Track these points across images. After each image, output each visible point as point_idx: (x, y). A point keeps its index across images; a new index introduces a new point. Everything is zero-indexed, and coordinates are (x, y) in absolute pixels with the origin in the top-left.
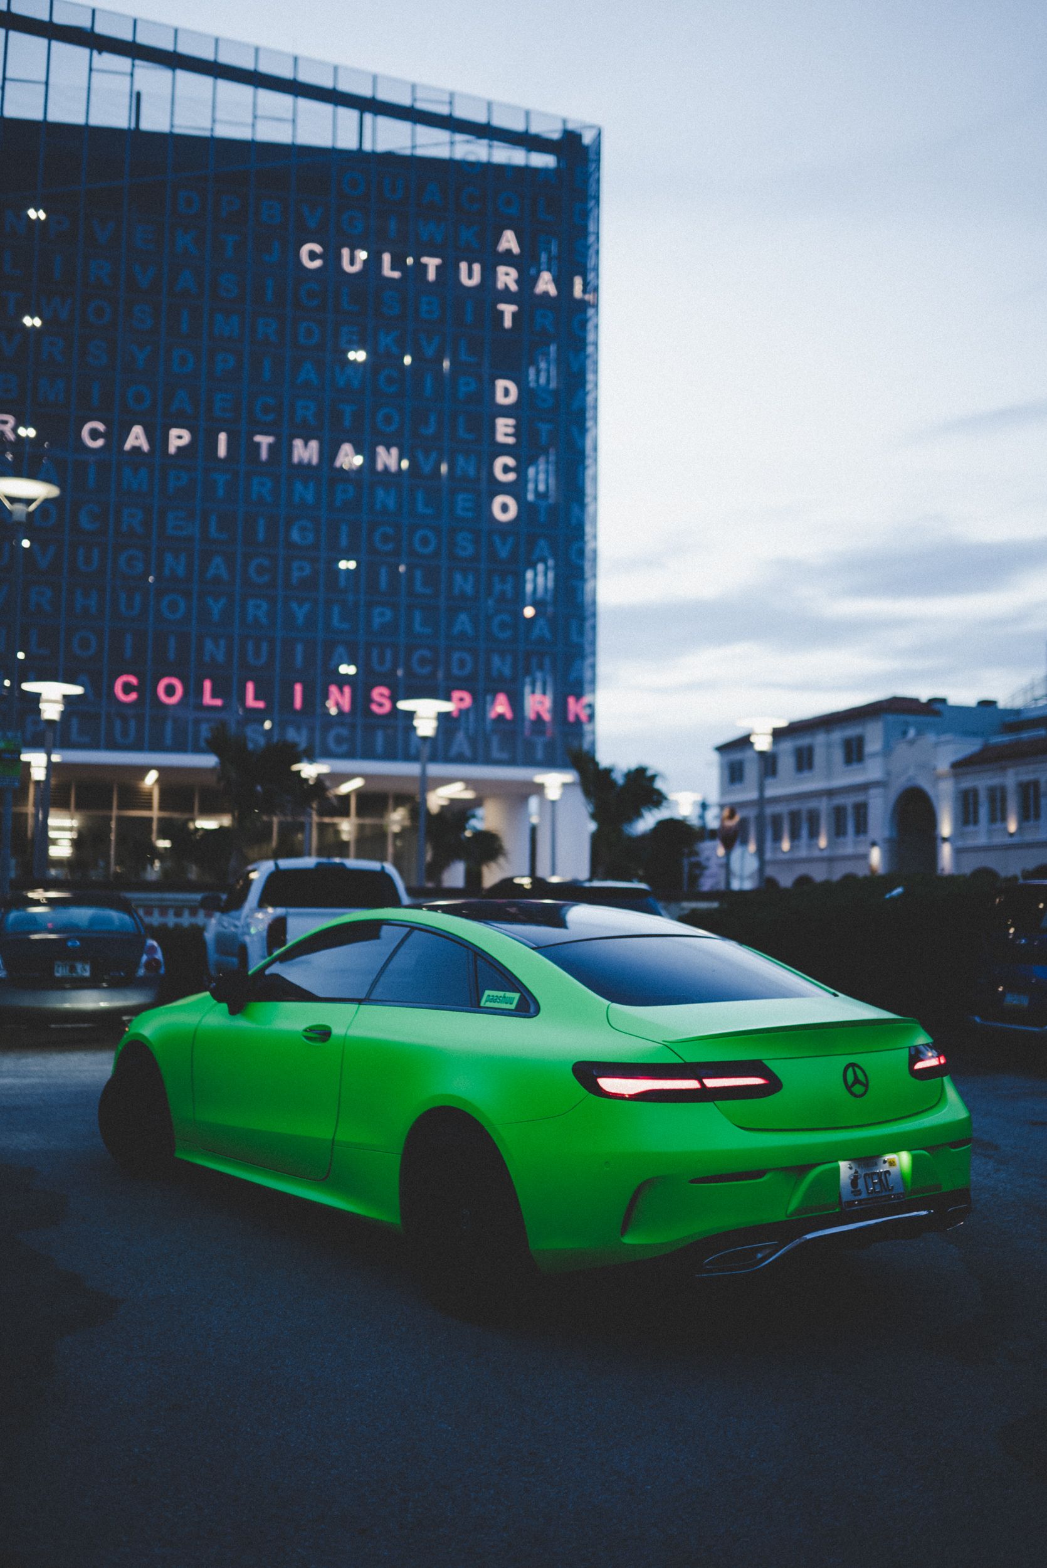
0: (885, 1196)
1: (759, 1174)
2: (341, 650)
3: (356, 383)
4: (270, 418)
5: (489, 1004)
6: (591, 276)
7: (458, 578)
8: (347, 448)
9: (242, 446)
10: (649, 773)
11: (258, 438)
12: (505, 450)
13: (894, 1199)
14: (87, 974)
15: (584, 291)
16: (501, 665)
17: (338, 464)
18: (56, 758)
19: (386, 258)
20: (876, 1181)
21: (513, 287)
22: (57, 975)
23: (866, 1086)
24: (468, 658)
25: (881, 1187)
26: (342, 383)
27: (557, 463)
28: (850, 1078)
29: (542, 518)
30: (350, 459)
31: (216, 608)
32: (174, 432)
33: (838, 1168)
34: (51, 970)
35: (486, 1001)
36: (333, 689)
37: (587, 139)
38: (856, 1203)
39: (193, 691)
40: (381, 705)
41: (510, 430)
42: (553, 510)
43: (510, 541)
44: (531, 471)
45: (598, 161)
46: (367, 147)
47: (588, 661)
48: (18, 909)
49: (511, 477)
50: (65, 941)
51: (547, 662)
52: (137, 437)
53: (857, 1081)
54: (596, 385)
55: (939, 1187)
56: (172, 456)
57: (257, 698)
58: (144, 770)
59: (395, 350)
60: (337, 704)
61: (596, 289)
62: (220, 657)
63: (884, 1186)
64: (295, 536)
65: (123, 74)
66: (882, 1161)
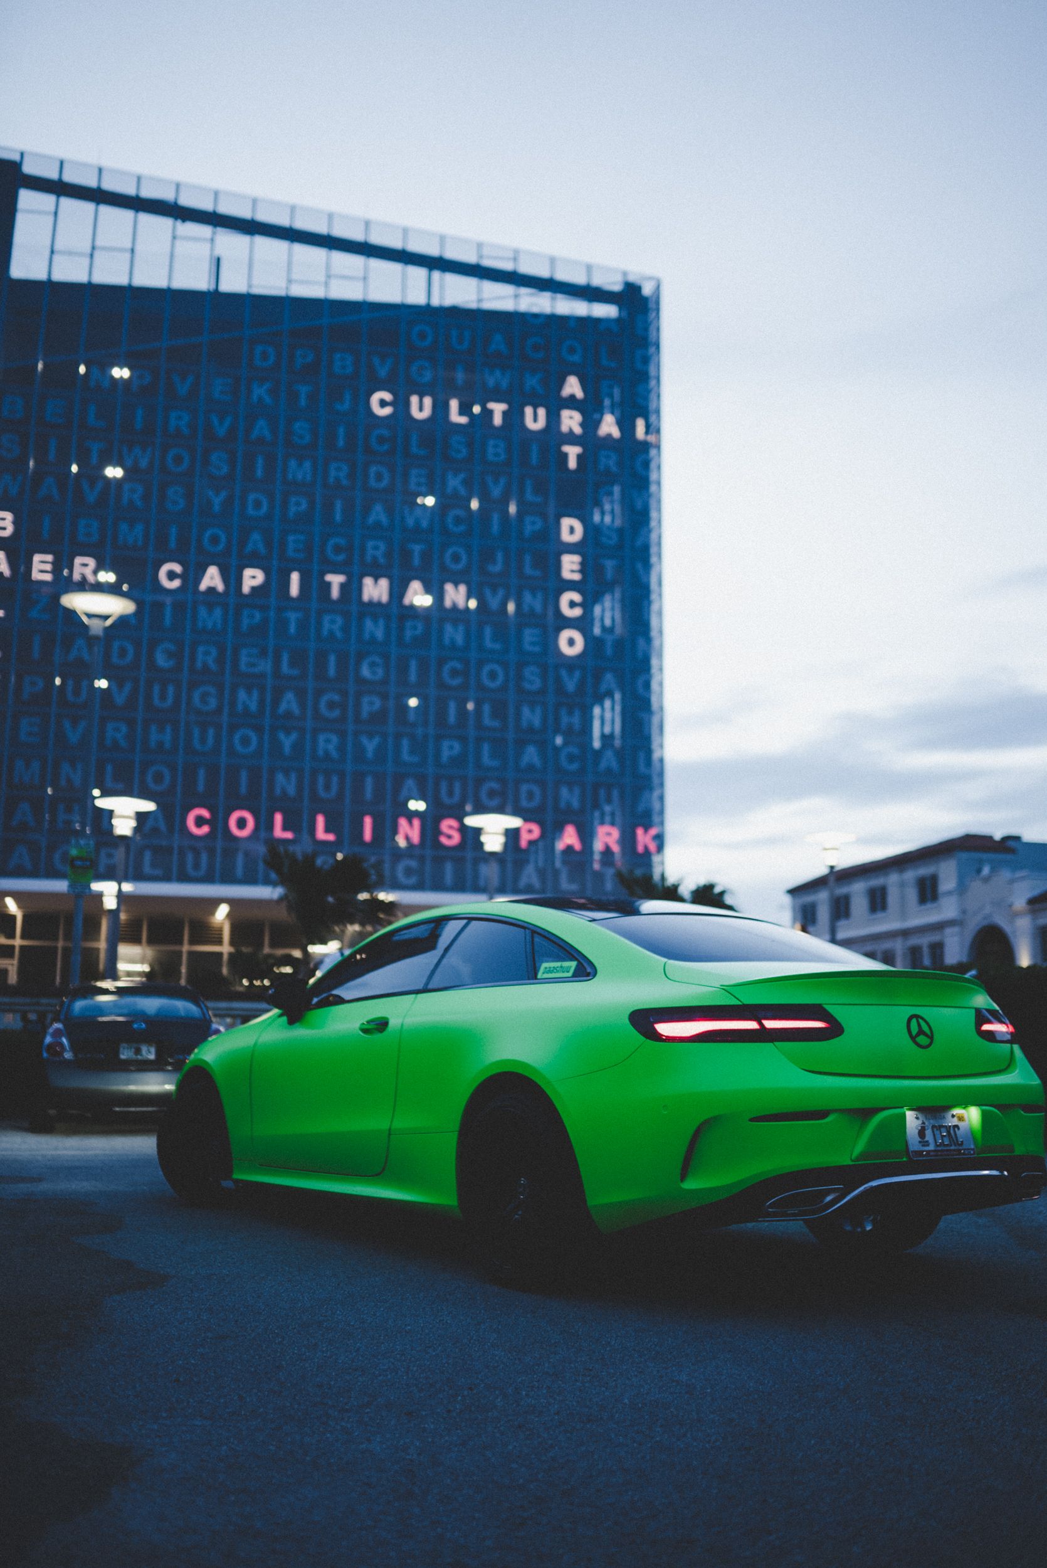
0: (954, 1150)
1: (821, 1114)
2: (410, 783)
3: (425, 524)
4: (341, 557)
5: (546, 976)
6: (653, 418)
7: (526, 711)
8: (416, 586)
9: (314, 586)
10: (717, 890)
11: (329, 577)
12: (571, 586)
13: (964, 1154)
14: (152, 1057)
15: (647, 432)
16: (569, 797)
17: (406, 601)
18: (127, 887)
19: (454, 404)
20: (945, 1134)
21: (578, 430)
22: (122, 1057)
23: (931, 1038)
24: (537, 790)
25: (950, 1140)
26: (410, 522)
27: (622, 600)
28: (914, 1029)
29: (609, 651)
30: (419, 598)
31: (287, 742)
32: (248, 572)
33: (904, 1115)
34: (117, 1053)
35: (543, 973)
36: (403, 822)
37: (647, 290)
38: (924, 1153)
39: (264, 824)
40: (449, 837)
41: (576, 567)
42: (619, 644)
43: (577, 674)
44: (597, 610)
45: (658, 310)
46: (436, 302)
47: (656, 794)
48: (84, 997)
49: (577, 612)
50: (131, 1022)
51: (615, 793)
52: (212, 578)
53: (921, 1032)
54: (659, 522)
55: (1011, 1149)
56: (246, 596)
57: (327, 830)
58: (215, 902)
59: (463, 492)
60: (407, 838)
61: (658, 431)
62: (292, 790)
63: (953, 1140)
64: (365, 672)
65: (205, 240)
66: (950, 1115)
